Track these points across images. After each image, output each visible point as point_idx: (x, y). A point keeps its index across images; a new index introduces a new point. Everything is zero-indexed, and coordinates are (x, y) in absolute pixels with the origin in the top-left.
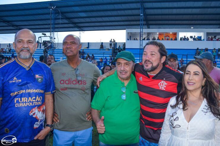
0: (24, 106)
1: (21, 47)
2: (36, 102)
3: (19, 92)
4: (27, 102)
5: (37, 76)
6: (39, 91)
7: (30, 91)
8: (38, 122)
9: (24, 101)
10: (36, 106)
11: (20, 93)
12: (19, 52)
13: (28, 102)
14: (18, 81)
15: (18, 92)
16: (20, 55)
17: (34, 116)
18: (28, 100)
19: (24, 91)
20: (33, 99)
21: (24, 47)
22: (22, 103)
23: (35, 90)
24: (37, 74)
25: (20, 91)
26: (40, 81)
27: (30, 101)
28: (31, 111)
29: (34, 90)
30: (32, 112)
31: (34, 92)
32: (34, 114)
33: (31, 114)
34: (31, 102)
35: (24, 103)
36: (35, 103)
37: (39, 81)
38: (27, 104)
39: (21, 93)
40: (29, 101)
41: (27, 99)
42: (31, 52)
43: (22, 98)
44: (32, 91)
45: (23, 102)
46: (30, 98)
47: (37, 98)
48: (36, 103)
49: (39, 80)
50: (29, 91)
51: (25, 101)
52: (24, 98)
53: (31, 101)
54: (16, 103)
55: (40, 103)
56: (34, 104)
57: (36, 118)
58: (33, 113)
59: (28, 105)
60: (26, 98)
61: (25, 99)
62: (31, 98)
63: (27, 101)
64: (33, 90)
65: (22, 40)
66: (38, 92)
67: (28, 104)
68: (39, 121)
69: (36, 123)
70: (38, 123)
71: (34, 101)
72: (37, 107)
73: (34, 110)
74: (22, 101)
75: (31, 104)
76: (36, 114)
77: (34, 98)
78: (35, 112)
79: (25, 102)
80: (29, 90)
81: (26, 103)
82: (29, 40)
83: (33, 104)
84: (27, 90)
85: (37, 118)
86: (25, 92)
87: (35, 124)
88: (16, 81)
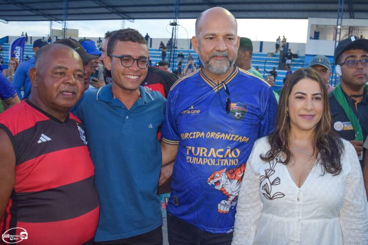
0: (199, 163)
1: (212, 50)
2: (223, 158)
3: (192, 135)
4: (205, 157)
5: (233, 105)
6: (234, 137)
7: (215, 136)
8: (227, 200)
9: (201, 155)
10: (223, 167)
11: (194, 137)
12: (208, 59)
13: (208, 158)
15: (192, 133)
16: (209, 66)
17: (218, 188)
18: (207, 153)
19: (203, 134)
20: (220, 153)
21: (218, 51)
22: (196, 157)
23: (225, 135)
24: (234, 102)
25: (195, 133)
26: (238, 116)
27: (212, 155)
28: (212, 176)
29: (223, 134)
30: (213, 178)
31: (222, 137)
32: (218, 183)
33: (212, 182)
34: (214, 158)
35: (201, 159)
36: (222, 160)
37: (236, 115)
38: (206, 160)
39: (197, 136)
40: (209, 155)
41: (206, 150)
42: (230, 59)
43: (199, 148)
44: (219, 136)
45: (198, 157)
46: (212, 150)
47: (229, 151)
48: (224, 162)
49: (237, 114)
50: (212, 135)
51: (203, 154)
52: (202, 148)
53: (215, 156)
54: (188, 155)
55: (233, 162)
56: (220, 162)
57: (221, 191)
58: (216, 180)
59: (206, 164)
60: (205, 148)
61: (204, 151)
62: (216, 150)
63: (205, 155)
64: (221, 134)
65: (213, 35)
66: (231, 139)
67: (208, 161)
69: (223, 202)
70: (228, 203)
71: (222, 156)
72: (225, 169)
73: (217, 175)
74: (197, 154)
75: (213, 162)
76: (221, 184)
77: (222, 150)
78: (221, 180)
79: (203, 157)
80: (212, 133)
81: (204, 159)
82: (228, 35)
83: (216, 162)
84: (209, 133)
85: (224, 192)
86: (205, 136)
87: (220, 202)
88: (193, 112)
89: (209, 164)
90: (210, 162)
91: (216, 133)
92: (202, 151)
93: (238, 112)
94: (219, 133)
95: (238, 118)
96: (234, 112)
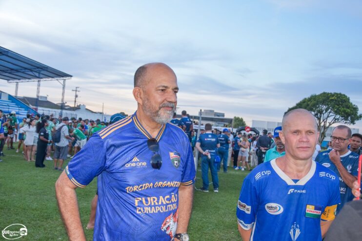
0: (152, 212)
3: (142, 187)
4: (157, 206)
5: (172, 155)
6: (177, 184)
7: (162, 185)
9: (153, 204)
10: (171, 212)
13: (159, 206)
14: (140, 164)
15: (141, 185)
17: (168, 232)
19: (151, 184)
20: (168, 200)
22: (148, 207)
24: (172, 152)
25: (144, 185)
26: (177, 164)
27: (162, 203)
28: (165, 222)
29: (169, 182)
30: (165, 224)
33: (164, 228)
34: (164, 205)
35: (153, 208)
36: (169, 206)
37: (175, 164)
39: (146, 188)
40: (160, 203)
41: (156, 198)
43: (149, 198)
44: (165, 185)
45: (150, 206)
46: (161, 197)
47: (173, 196)
48: (171, 207)
49: (176, 162)
50: (159, 185)
51: (154, 203)
52: (152, 198)
53: (164, 203)
56: (169, 208)
58: (167, 226)
59: (159, 211)
61: (154, 199)
62: (164, 198)
63: (157, 204)
66: (174, 186)
67: (159, 209)
72: (172, 214)
73: (168, 220)
74: (149, 204)
75: (164, 208)
76: (170, 229)
77: (168, 197)
78: (170, 224)
80: (159, 183)
81: (156, 207)
83: (166, 209)
84: (157, 183)
85: (171, 236)
88: (138, 164)
90: (162, 210)
91: (163, 182)
92: (152, 200)
93: (176, 160)
94: (166, 182)
95: (177, 166)
96: (173, 160)
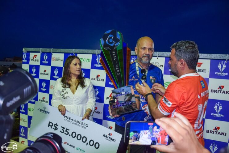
5: (151, 78)
13: (142, 99)
14: (135, 80)
17: (145, 111)
24: (151, 76)
30: (144, 107)
32: (146, 109)
33: (143, 109)
41: (141, 96)
49: (153, 81)
57: (146, 113)
58: (145, 108)
68: (148, 116)
73: (146, 106)
75: (144, 101)
82: (150, 48)
87: (145, 117)
89: (142, 101)
95: (153, 83)
96: (152, 80)
